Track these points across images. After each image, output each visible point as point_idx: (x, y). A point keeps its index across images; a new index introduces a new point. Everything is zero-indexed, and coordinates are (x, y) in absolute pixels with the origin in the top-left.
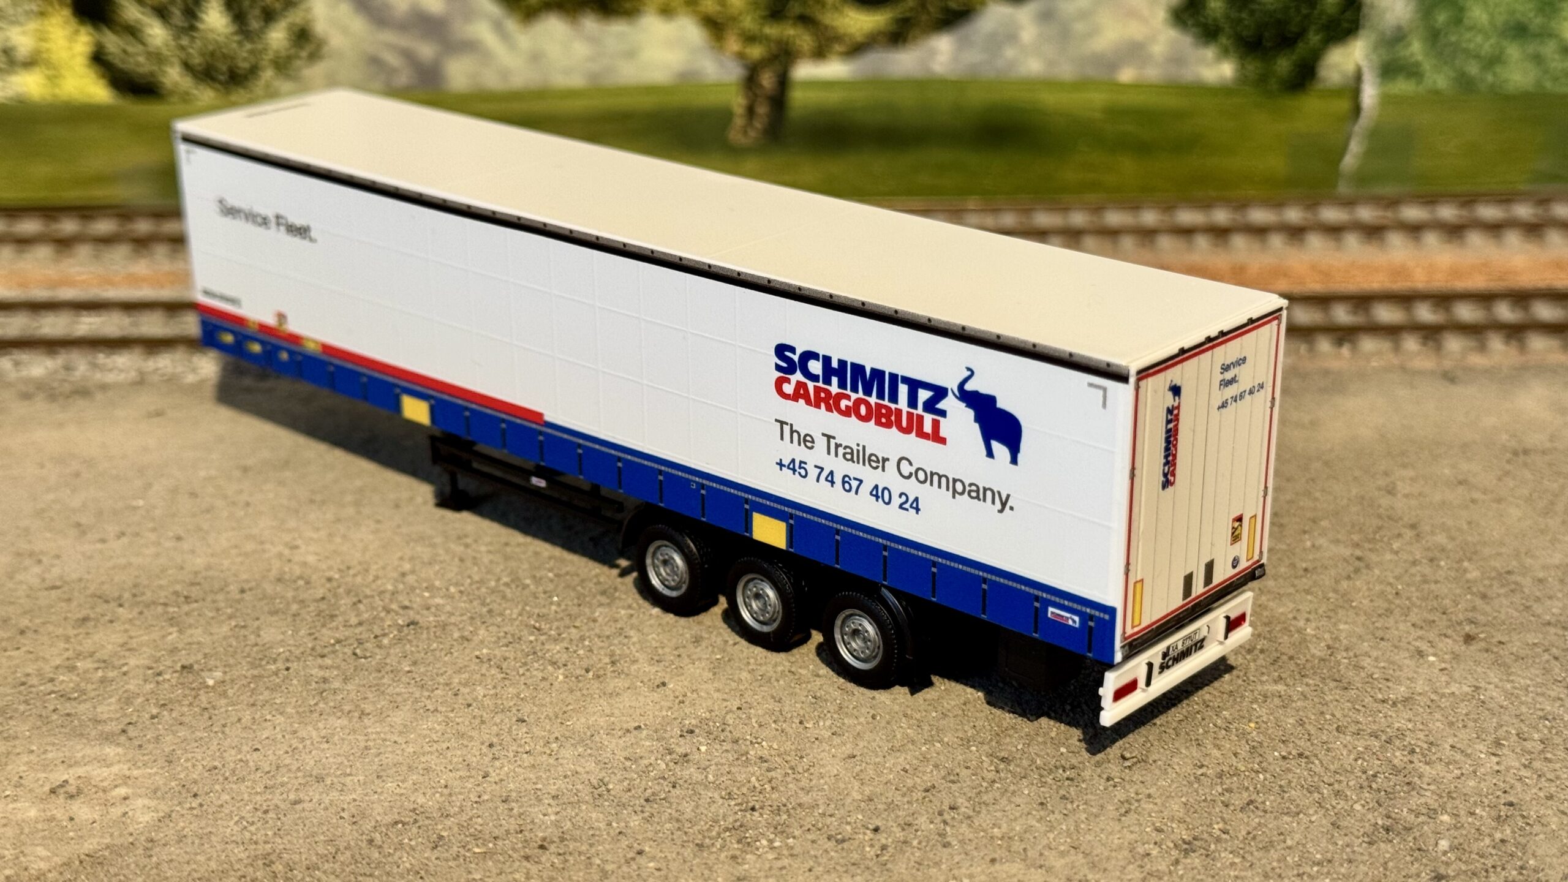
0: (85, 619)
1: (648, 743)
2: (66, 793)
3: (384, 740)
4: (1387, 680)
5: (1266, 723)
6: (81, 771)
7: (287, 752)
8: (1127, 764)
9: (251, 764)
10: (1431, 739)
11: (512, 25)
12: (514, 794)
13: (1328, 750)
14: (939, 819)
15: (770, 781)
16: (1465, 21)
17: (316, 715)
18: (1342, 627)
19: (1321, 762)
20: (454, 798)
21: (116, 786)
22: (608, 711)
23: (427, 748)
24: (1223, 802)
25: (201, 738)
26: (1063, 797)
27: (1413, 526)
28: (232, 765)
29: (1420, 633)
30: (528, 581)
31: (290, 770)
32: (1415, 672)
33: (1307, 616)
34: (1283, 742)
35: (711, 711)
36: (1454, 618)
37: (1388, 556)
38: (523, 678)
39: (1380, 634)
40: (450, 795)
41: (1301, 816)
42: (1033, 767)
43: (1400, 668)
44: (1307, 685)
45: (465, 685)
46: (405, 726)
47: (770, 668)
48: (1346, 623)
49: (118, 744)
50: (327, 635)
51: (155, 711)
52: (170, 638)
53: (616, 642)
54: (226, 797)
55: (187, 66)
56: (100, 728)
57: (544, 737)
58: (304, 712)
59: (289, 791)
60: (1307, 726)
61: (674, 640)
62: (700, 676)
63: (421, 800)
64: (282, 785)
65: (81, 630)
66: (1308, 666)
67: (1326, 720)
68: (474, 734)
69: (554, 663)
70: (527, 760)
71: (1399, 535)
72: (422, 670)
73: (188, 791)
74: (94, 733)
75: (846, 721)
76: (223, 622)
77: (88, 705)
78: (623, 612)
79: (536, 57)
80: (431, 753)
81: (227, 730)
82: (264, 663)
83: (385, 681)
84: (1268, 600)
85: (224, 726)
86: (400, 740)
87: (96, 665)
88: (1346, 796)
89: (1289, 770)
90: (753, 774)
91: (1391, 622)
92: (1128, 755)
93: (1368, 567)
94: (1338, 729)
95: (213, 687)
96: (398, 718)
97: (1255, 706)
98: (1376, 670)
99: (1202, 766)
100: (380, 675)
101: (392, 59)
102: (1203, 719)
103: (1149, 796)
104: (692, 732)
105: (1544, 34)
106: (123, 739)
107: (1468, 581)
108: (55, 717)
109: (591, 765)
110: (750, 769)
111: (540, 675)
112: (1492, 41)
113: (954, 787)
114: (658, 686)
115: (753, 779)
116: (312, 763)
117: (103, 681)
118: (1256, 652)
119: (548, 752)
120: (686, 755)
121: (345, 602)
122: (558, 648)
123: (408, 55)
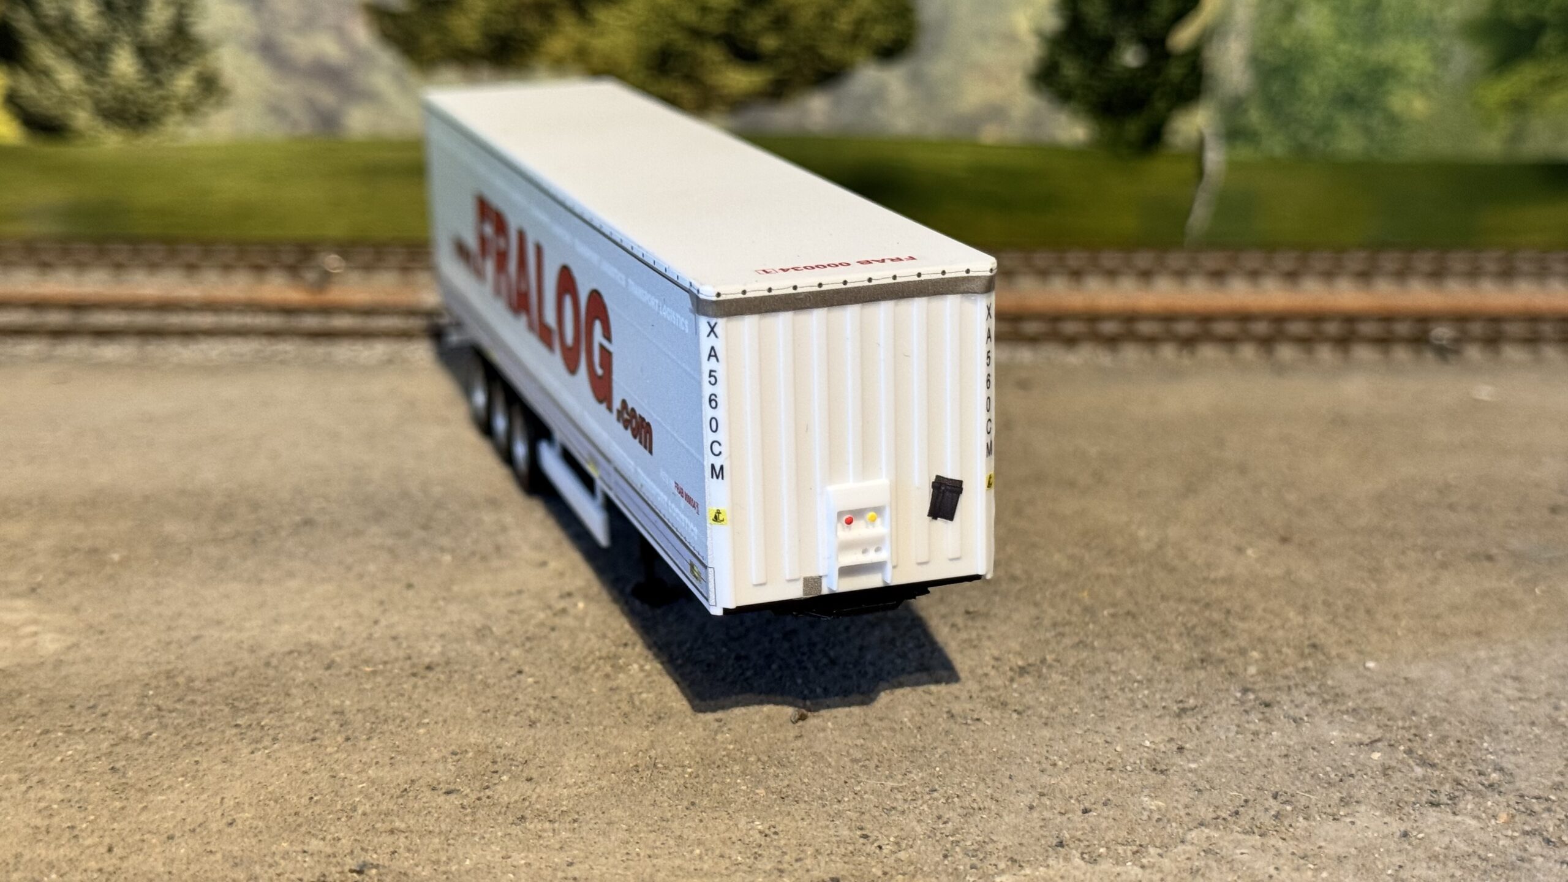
1: (529, 602)
5: (1098, 593)
9: (155, 612)
10: (1245, 604)
11: (409, 75)
12: (402, 635)
13: (1153, 611)
16: (1298, 90)
17: (216, 582)
19: (1146, 618)
20: (346, 636)
21: (26, 626)
22: (492, 580)
23: (321, 603)
28: (136, 613)
31: (191, 617)
32: (1235, 561)
34: (1113, 605)
36: (1271, 527)
40: (343, 634)
43: (1221, 558)
46: (300, 589)
49: (28, 599)
51: (63, 577)
52: (77, 529)
55: (99, 109)
56: (9, 588)
67: (1151, 592)
73: (95, 630)
80: (324, 607)
86: (297, 598)
88: (1167, 640)
89: (1116, 623)
94: (1163, 597)
99: (1038, 619)
101: (295, 108)
106: (32, 595)
109: (475, 616)
112: (1323, 110)
116: (212, 612)
119: (435, 606)
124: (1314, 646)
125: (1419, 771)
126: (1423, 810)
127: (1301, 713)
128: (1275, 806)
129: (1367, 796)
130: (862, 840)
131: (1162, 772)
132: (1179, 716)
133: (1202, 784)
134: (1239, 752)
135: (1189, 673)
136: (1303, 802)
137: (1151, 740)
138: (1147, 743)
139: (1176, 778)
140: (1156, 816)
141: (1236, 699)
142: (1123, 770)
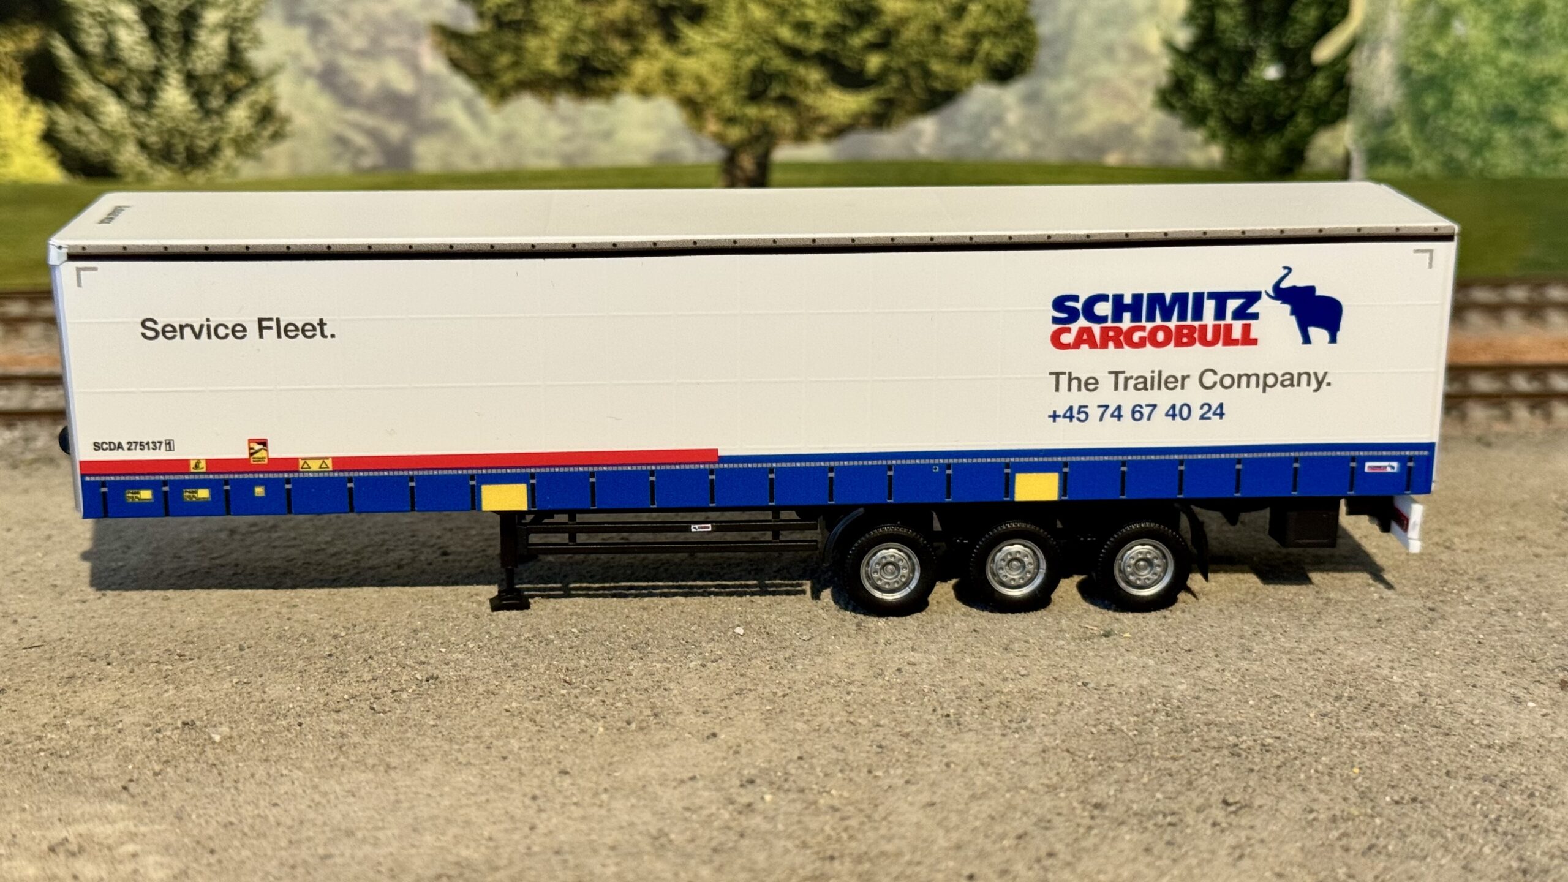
0: (71, 677)
1: (706, 794)
2: (68, 851)
3: (416, 793)
4: (1489, 725)
5: (1370, 769)
6: (82, 828)
7: (310, 807)
8: (1233, 808)
9: (271, 819)
10: (1548, 782)
11: (484, 104)
12: (566, 848)
13: (1442, 794)
14: (1036, 866)
15: (846, 829)
16: (1456, 105)
17: (336, 770)
18: (1429, 674)
19: (1437, 806)
20: (501, 850)
21: (122, 843)
22: (657, 761)
23: (464, 801)
24: (1342, 847)
25: (212, 795)
26: (1169, 843)
27: (1480, 580)
28: (250, 821)
29: (1513, 680)
30: (552, 637)
31: (315, 825)
32: (1517, 718)
33: (1390, 664)
34: (1393, 787)
35: (770, 762)
36: (1545, 666)
37: (1462, 608)
38: (560, 731)
39: (1469, 681)
40: (497, 847)
41: (1429, 859)
42: (1131, 812)
43: (1500, 714)
44: (1405, 731)
45: (498, 738)
46: (437, 779)
47: (826, 719)
48: (1433, 671)
49: (120, 801)
50: (340, 691)
51: (157, 768)
52: (166, 695)
53: (655, 694)
54: (245, 853)
55: (143, 145)
56: (97, 785)
57: (591, 789)
58: (323, 766)
59: (318, 845)
60: (1414, 771)
61: (719, 693)
62: (752, 727)
63: (464, 853)
64: (309, 839)
65: (66, 688)
66: (1402, 712)
67: (1433, 766)
68: (515, 786)
69: (591, 716)
70: (577, 812)
71: (1468, 588)
72: (448, 723)
73: (204, 847)
74: (91, 790)
75: (919, 769)
76: (224, 679)
77: (83, 763)
78: (658, 666)
79: (508, 138)
80: (468, 806)
81: (240, 786)
82: (274, 718)
83: (409, 735)
84: (1346, 650)
85: (236, 782)
86: (435, 793)
87: (87, 723)
88: (1472, 840)
89: (1405, 815)
90: (828, 823)
91: (1479, 669)
92: (1231, 800)
93: (1443, 617)
94: (1448, 773)
95: (220, 743)
96: (428, 771)
97: (1355, 752)
98: (1475, 717)
99: (1311, 811)
100: (402, 729)
101: (360, 140)
102: (1303, 765)
103: (1262, 841)
104: (752, 782)
105: (1534, 119)
106: (125, 796)
107: (1551, 631)
108: (46, 775)
109: (647, 816)
110: (822, 818)
111: (578, 728)
112: (1481, 125)
113: (1049, 833)
114: (708, 737)
115: (827, 828)
116: (339, 817)
117: (97, 738)
118: (1344, 700)
119: (598, 802)
120: (749, 805)
121: (356, 659)
122: (593, 700)
123: (374, 135)
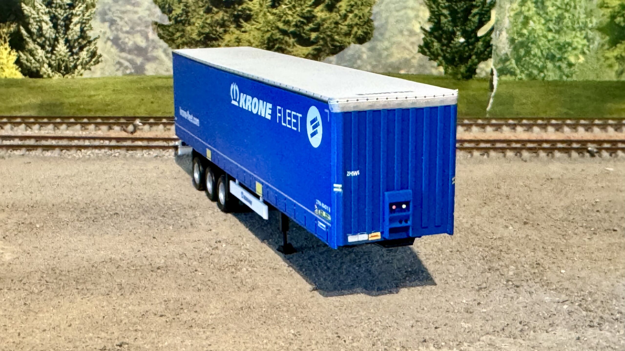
4: (493, 233)
10: (508, 248)
13: (468, 250)
18: (477, 220)
19: (465, 253)
29: (507, 222)
32: (504, 231)
34: (451, 248)
36: (520, 218)
37: (496, 203)
39: (491, 222)
43: (498, 230)
67: (468, 243)
71: (501, 198)
88: (474, 261)
89: (452, 255)
91: (496, 219)
93: (488, 205)
94: (473, 245)
98: (489, 231)
112: (543, 61)
124: (538, 264)
125: (584, 313)
126: (586, 329)
127: (533, 290)
128: (520, 327)
129: (561, 323)
130: (337, 338)
131: (471, 313)
132: (478, 291)
133: (488, 318)
134: (505, 305)
135: (483, 274)
136: (533, 325)
137: (467, 299)
138: (464, 301)
139: (477, 316)
140: (467, 330)
141: (503, 284)
142: (453, 312)
